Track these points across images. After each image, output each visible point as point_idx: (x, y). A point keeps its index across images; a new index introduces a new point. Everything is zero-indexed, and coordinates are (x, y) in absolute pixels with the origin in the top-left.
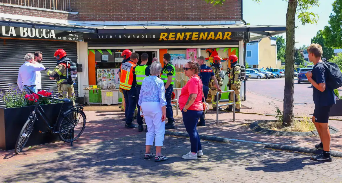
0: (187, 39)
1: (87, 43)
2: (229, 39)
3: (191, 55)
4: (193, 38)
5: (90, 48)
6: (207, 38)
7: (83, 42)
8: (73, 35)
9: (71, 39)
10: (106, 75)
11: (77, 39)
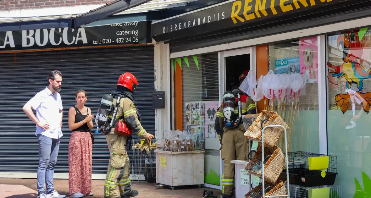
0: (274, 11)
1: (168, 44)
3: (308, 59)
4: (283, 7)
7: (162, 43)
8: (127, 33)
9: (122, 40)
10: (195, 117)
11: (136, 40)
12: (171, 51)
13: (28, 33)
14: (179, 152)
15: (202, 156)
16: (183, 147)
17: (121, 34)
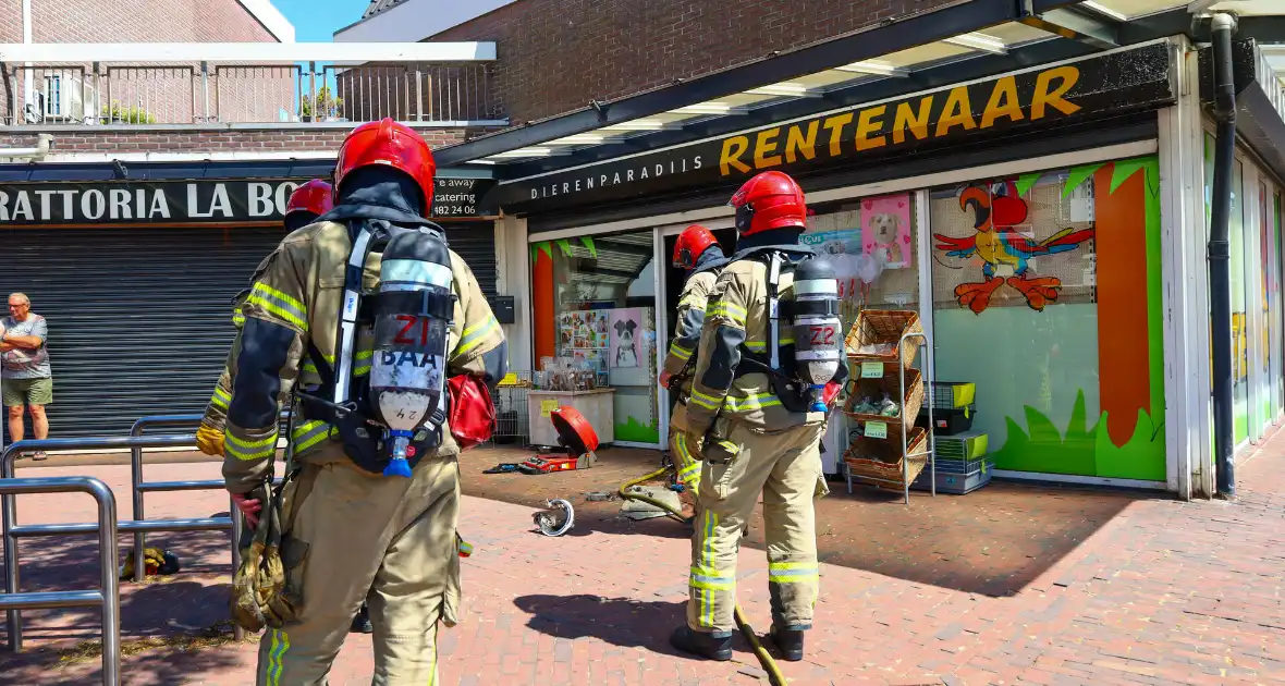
0: (835, 151)
1: (525, 220)
2: (1070, 109)
3: (884, 231)
4: (862, 143)
5: (537, 237)
6: (932, 128)
7: (513, 218)
8: (454, 198)
9: (445, 210)
10: (585, 336)
11: (471, 210)
12: (530, 232)
13: (260, 192)
14: (577, 392)
15: (609, 397)
16: (583, 384)
17: (443, 199)
